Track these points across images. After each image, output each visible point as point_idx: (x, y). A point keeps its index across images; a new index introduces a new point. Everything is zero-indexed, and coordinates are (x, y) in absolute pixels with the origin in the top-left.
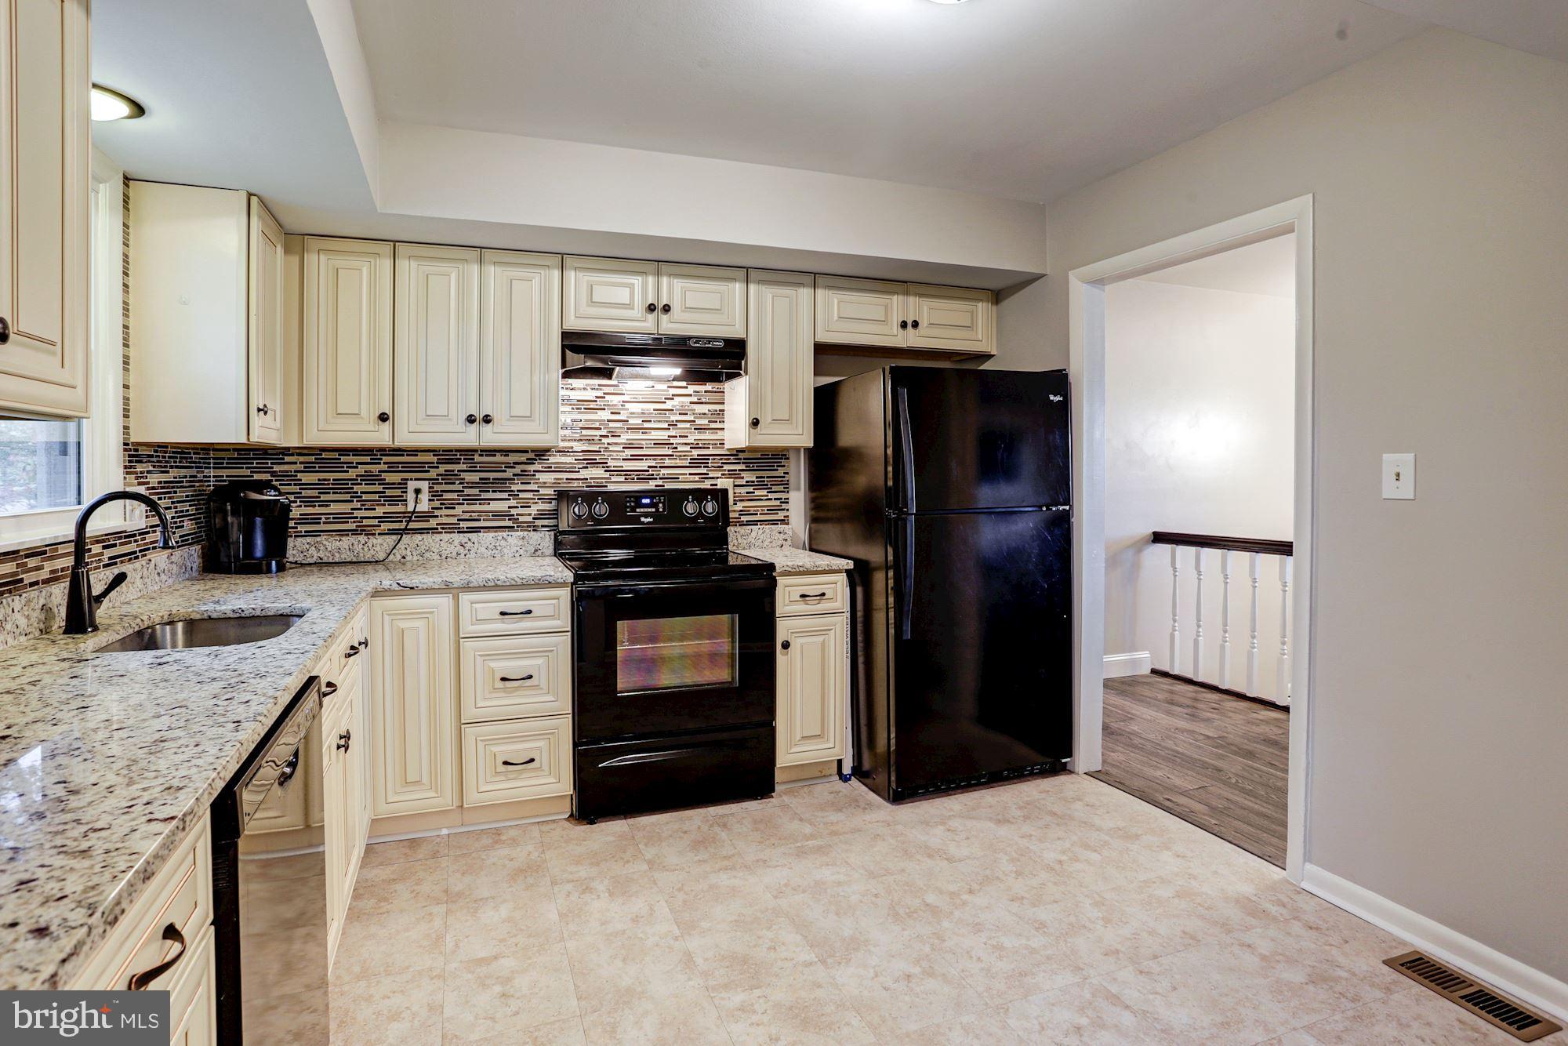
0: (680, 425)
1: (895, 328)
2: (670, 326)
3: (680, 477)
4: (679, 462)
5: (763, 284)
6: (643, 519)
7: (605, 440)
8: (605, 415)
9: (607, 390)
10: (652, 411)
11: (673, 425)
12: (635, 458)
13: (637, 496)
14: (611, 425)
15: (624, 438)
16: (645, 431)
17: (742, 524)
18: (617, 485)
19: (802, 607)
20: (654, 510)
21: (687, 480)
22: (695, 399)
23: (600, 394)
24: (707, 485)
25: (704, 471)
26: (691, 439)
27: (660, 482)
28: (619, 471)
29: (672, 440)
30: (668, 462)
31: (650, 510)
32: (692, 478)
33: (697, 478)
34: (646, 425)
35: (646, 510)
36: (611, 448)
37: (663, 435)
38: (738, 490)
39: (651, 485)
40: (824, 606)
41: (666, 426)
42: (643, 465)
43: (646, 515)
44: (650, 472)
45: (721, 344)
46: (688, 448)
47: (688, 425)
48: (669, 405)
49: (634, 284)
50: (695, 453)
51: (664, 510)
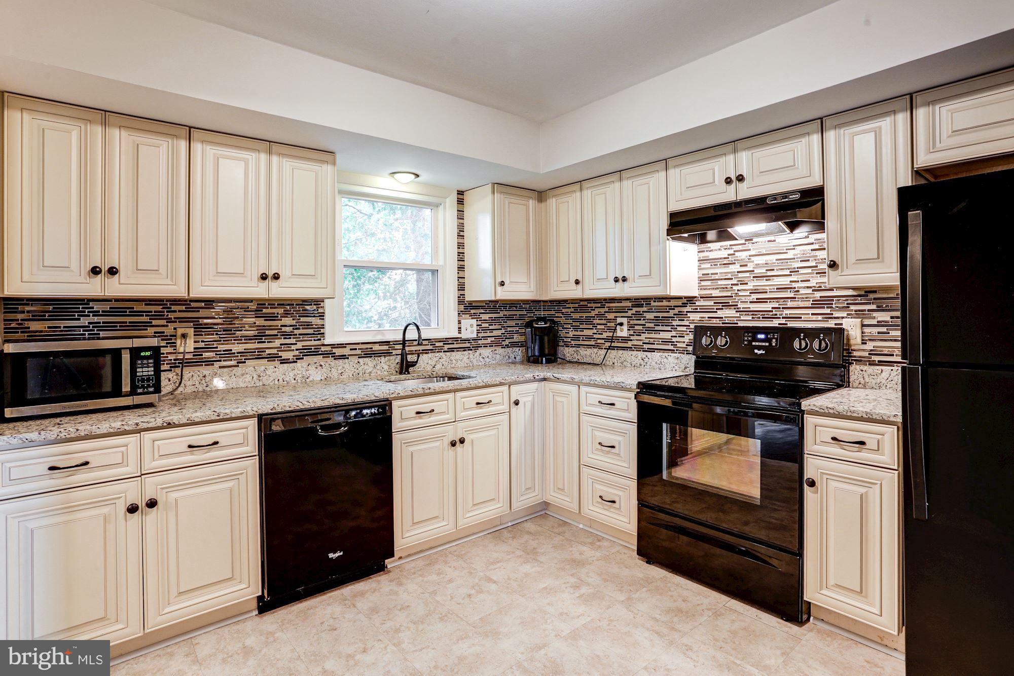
0: (802, 271)
2: (745, 192)
3: (803, 316)
4: (801, 304)
5: (840, 128)
6: (756, 351)
7: (735, 288)
8: (735, 268)
9: (736, 248)
10: (774, 261)
11: (794, 271)
12: (759, 301)
13: (756, 330)
14: (740, 275)
15: (750, 286)
16: (768, 278)
17: (872, 364)
18: (746, 322)
20: (767, 344)
21: (810, 320)
22: (816, 246)
23: (731, 252)
24: (831, 324)
25: (828, 311)
26: (813, 283)
27: (783, 321)
28: (747, 311)
29: (794, 285)
30: (790, 304)
31: (764, 344)
32: (814, 318)
33: (820, 318)
34: (769, 273)
35: (760, 344)
36: (741, 293)
37: (785, 281)
38: (866, 330)
39: (775, 323)
40: (863, 455)
41: (787, 272)
42: (767, 306)
43: (759, 348)
44: (774, 313)
45: (797, 196)
46: (810, 291)
47: (809, 270)
48: (790, 254)
50: (818, 295)
51: (776, 344)
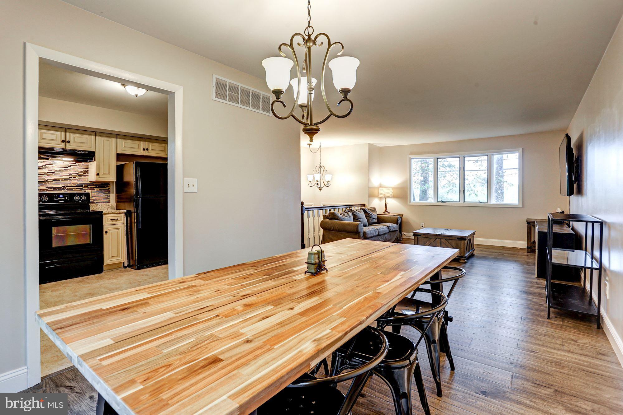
0: (73, 174)
1: (142, 150)
2: (69, 147)
3: (73, 189)
4: (73, 185)
5: (100, 137)
6: (60, 201)
7: (46, 178)
8: (46, 171)
9: (46, 163)
10: (63, 170)
11: (70, 174)
12: (57, 184)
13: (58, 195)
14: (48, 173)
15: (53, 178)
16: (61, 176)
17: (94, 203)
18: (51, 191)
19: (111, 223)
20: (64, 199)
21: (76, 190)
22: (79, 167)
23: (44, 164)
24: (83, 192)
25: (82, 188)
26: (77, 178)
27: (66, 191)
28: (51, 187)
29: (70, 179)
30: (69, 185)
31: (62, 199)
32: (77, 190)
33: (79, 190)
34: (61, 174)
35: (61, 199)
36: (48, 181)
37: (68, 177)
38: (93, 193)
39: (63, 192)
40: (118, 222)
41: (68, 174)
42: (60, 186)
43: (61, 200)
44: (63, 188)
45: (87, 152)
46: (76, 181)
47: (76, 174)
48: (69, 168)
49: (57, 134)
50: (78, 182)
51: (68, 199)
